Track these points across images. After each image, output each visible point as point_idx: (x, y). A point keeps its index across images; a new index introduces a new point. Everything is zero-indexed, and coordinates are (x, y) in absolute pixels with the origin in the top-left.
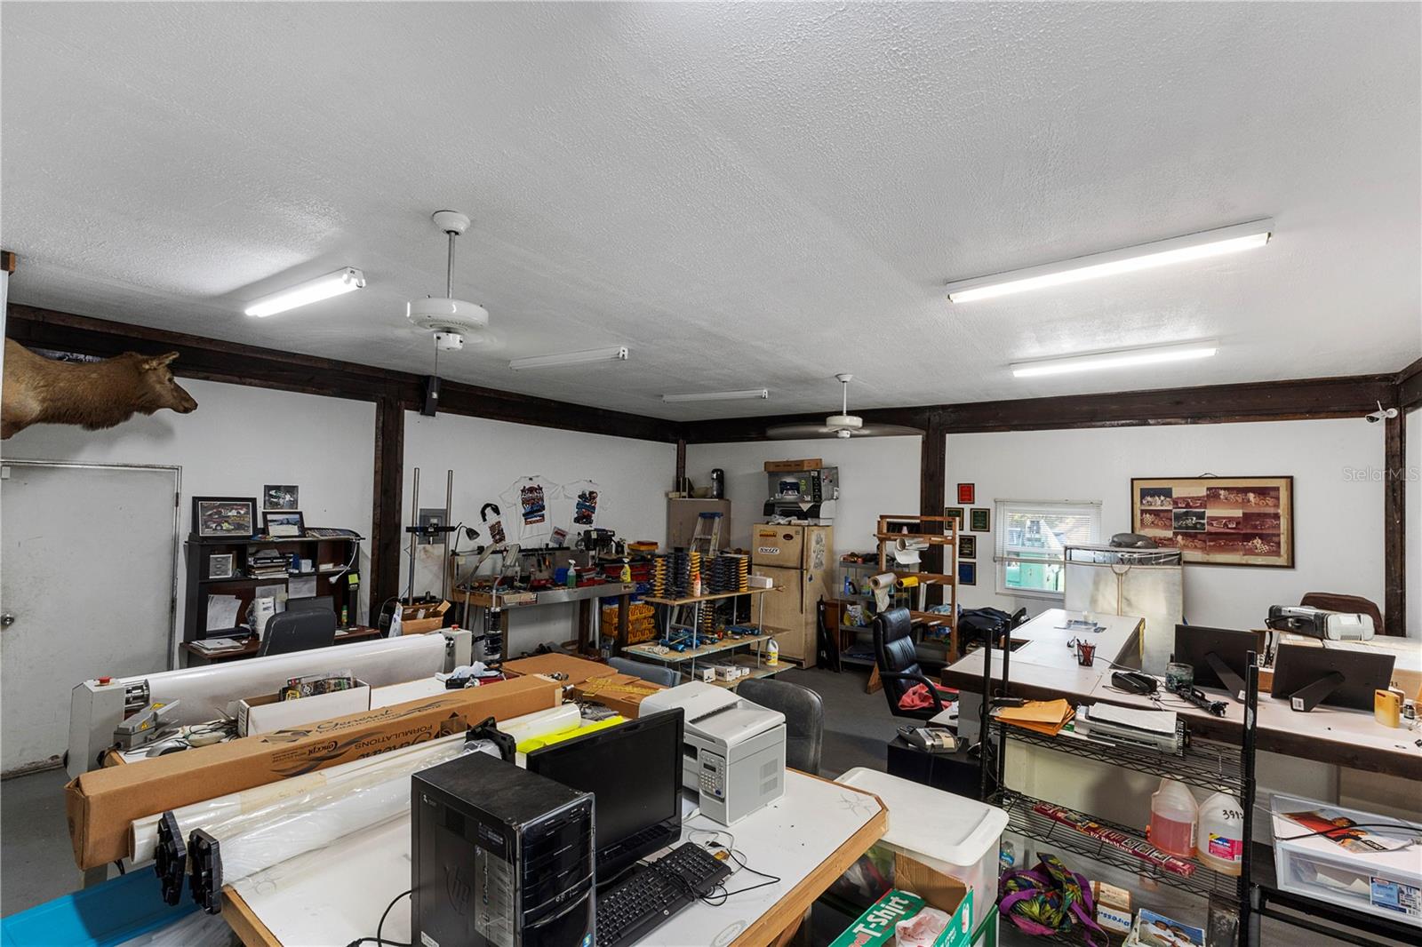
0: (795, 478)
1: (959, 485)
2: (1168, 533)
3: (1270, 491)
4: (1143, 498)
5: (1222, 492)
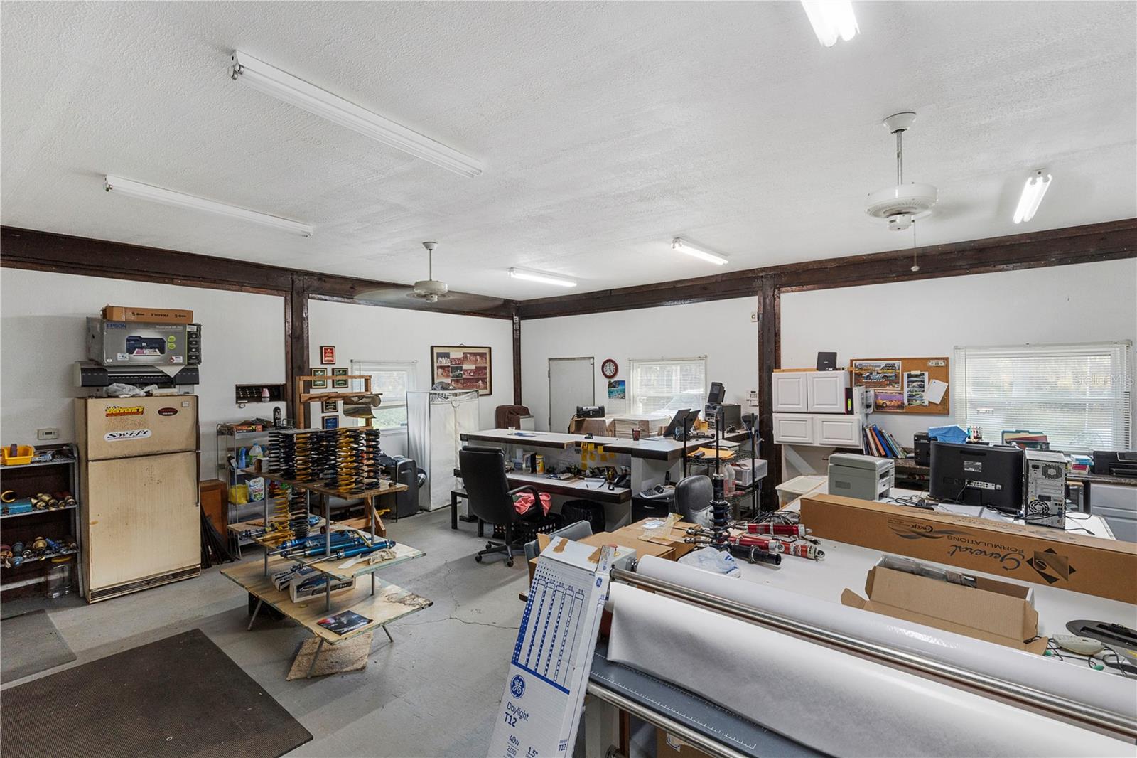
0: (162, 333)
1: (321, 347)
2: (448, 381)
3: (484, 354)
4: (437, 359)
5: (468, 355)
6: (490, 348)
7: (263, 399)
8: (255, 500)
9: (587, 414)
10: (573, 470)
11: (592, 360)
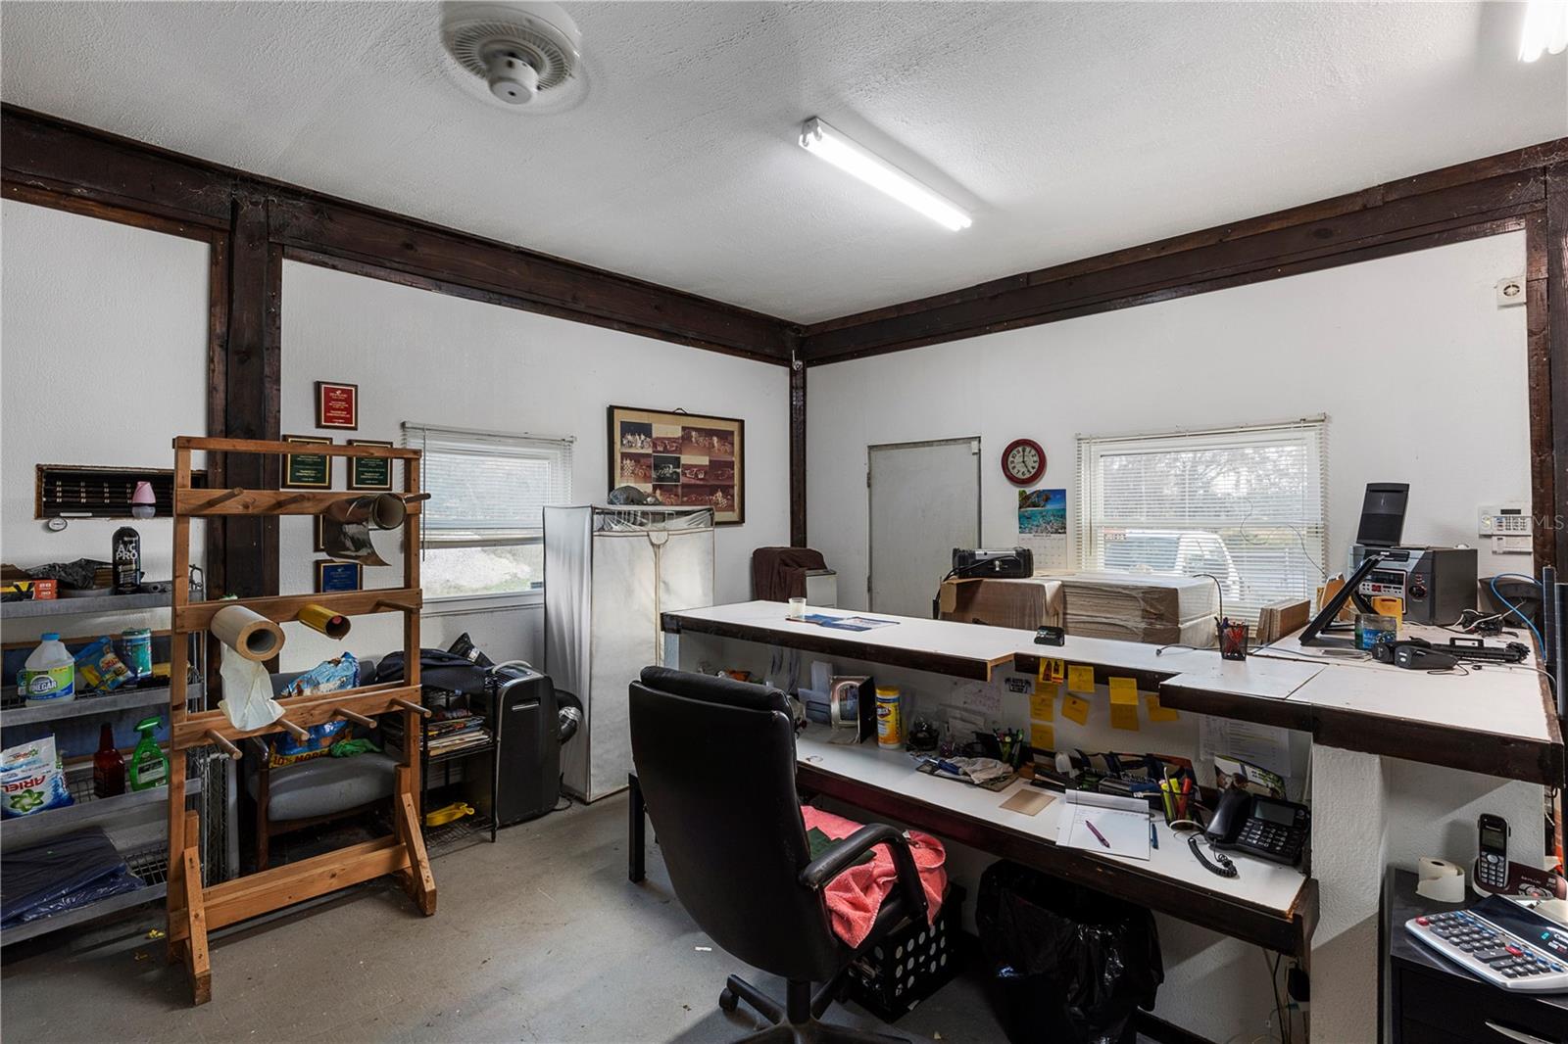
1: (318, 385)
2: (647, 488)
3: (729, 434)
4: (623, 436)
5: (694, 433)
6: (742, 422)
7: (134, 510)
8: (18, 811)
9: (987, 568)
10: (1005, 749)
11: (975, 443)
